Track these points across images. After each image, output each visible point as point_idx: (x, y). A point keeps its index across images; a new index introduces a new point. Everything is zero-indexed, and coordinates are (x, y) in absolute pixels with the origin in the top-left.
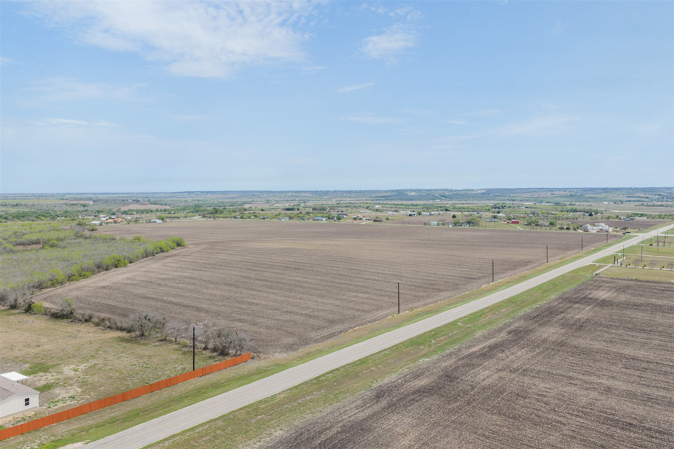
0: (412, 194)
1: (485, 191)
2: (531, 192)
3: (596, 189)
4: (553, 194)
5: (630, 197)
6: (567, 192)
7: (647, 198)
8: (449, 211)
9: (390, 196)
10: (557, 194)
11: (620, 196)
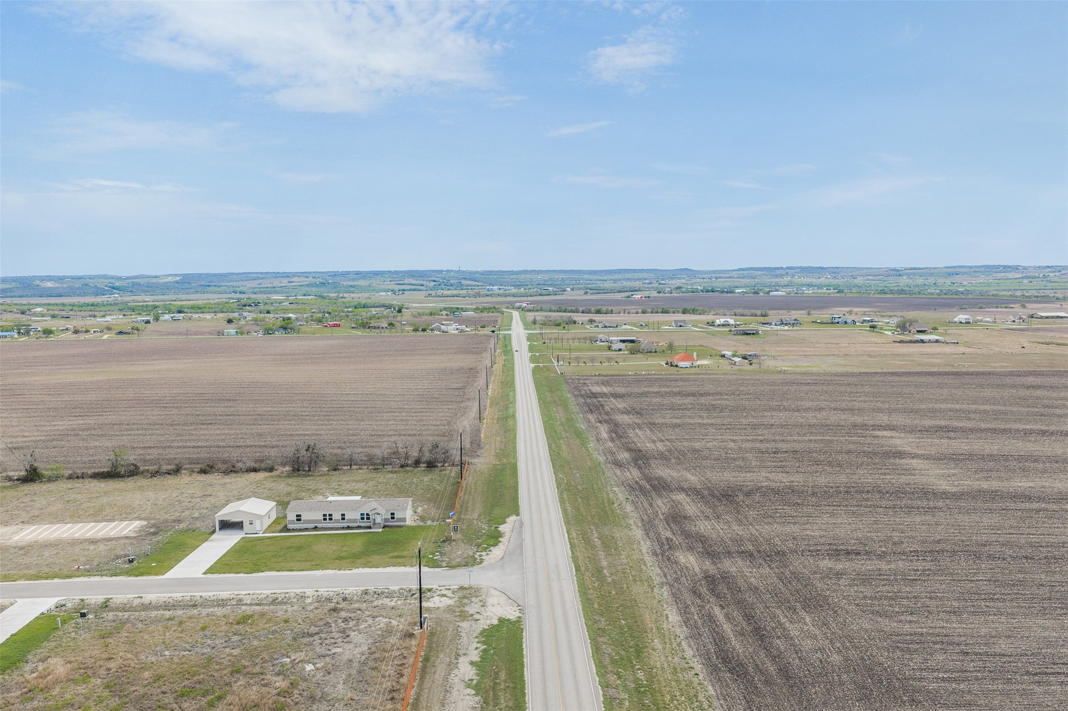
0: (49, 284)
1: (178, 278)
2: (258, 278)
3: (348, 273)
4: (291, 282)
5: (400, 284)
6: (310, 278)
7: (422, 285)
8: (184, 312)
9: (11, 290)
10: (297, 282)
11: (385, 283)
